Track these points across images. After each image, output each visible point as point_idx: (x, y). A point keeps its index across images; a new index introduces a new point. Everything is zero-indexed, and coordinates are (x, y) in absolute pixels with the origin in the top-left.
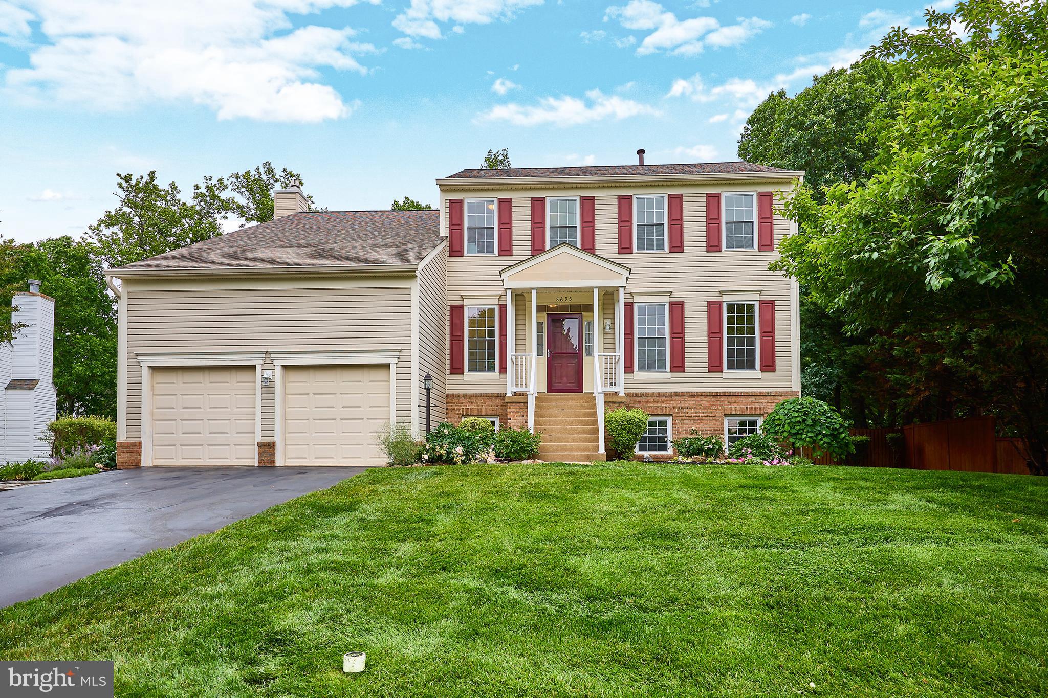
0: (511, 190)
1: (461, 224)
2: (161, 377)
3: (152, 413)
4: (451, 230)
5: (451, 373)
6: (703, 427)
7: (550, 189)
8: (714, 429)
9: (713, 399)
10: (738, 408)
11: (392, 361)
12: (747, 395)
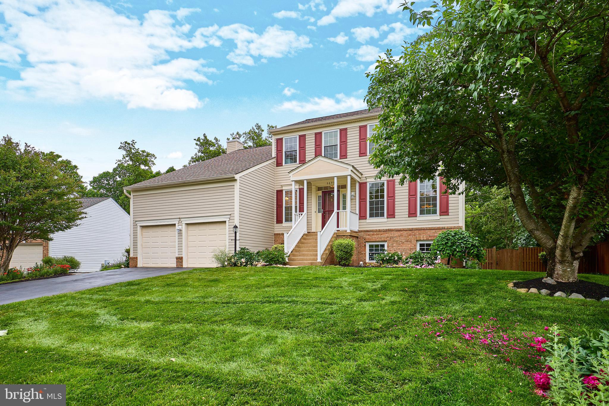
0: (305, 130)
1: (282, 150)
2: (145, 230)
3: (142, 245)
4: (277, 153)
5: (277, 223)
6: (404, 247)
7: (324, 127)
8: (411, 249)
9: (410, 232)
10: (425, 237)
11: (227, 220)
12: (430, 229)
